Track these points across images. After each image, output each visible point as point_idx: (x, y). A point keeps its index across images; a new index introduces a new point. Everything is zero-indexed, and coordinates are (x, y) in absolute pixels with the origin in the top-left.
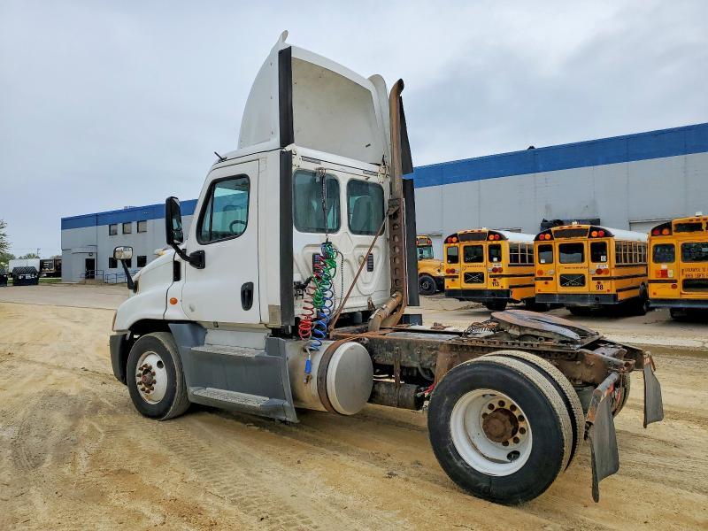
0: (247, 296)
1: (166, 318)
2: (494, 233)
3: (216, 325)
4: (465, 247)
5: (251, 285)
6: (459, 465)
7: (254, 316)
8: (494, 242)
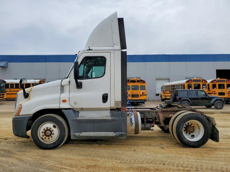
0: (105, 98)
1: (60, 108)
2: (204, 80)
3: (82, 109)
4: (194, 84)
5: (107, 94)
6: (186, 140)
7: (108, 105)
8: (205, 83)
